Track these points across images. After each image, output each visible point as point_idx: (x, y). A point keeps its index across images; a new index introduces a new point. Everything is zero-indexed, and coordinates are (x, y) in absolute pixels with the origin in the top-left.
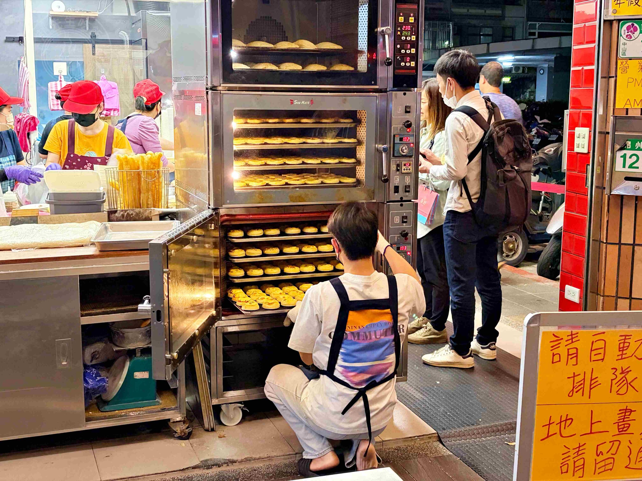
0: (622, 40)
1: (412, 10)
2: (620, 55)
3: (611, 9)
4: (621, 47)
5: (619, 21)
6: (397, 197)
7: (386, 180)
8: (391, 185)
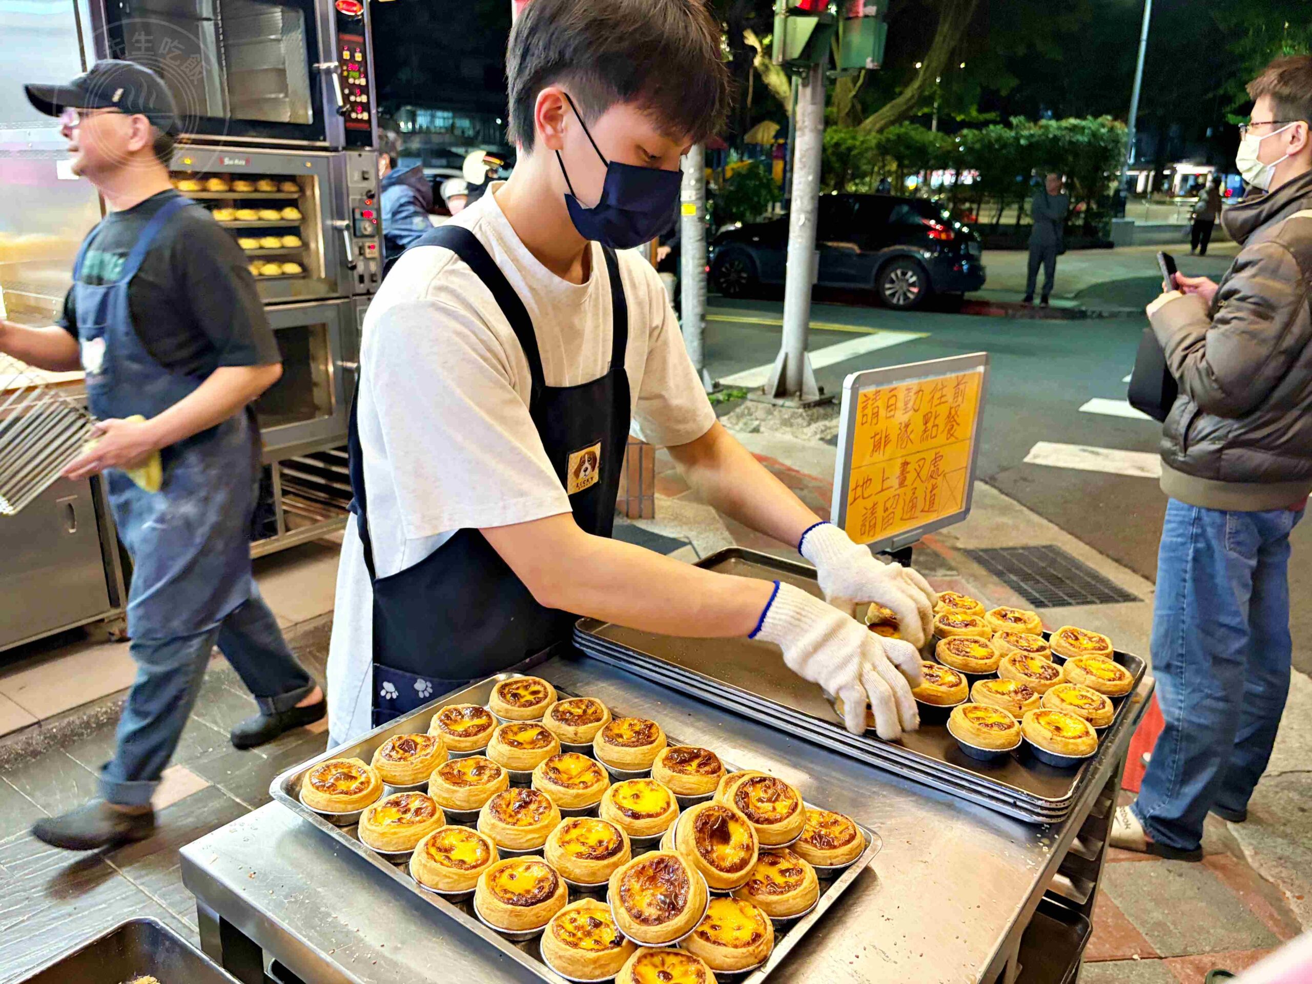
1: (357, 43)
6: (363, 288)
7: (354, 268)
8: (356, 274)
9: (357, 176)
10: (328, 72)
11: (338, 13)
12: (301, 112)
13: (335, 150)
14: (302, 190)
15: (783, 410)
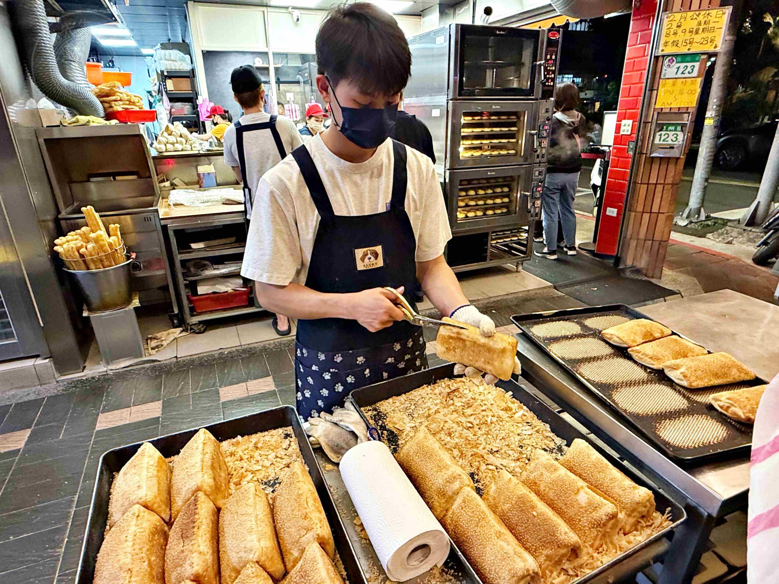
0: (664, 68)
1: (554, 51)
2: (662, 77)
3: (660, 49)
4: (663, 72)
5: (663, 56)
6: (537, 160)
7: (536, 151)
8: (536, 154)
9: (544, 111)
10: (540, 65)
11: (549, 39)
12: (525, 83)
13: (536, 99)
14: (518, 118)
15: (751, 233)
